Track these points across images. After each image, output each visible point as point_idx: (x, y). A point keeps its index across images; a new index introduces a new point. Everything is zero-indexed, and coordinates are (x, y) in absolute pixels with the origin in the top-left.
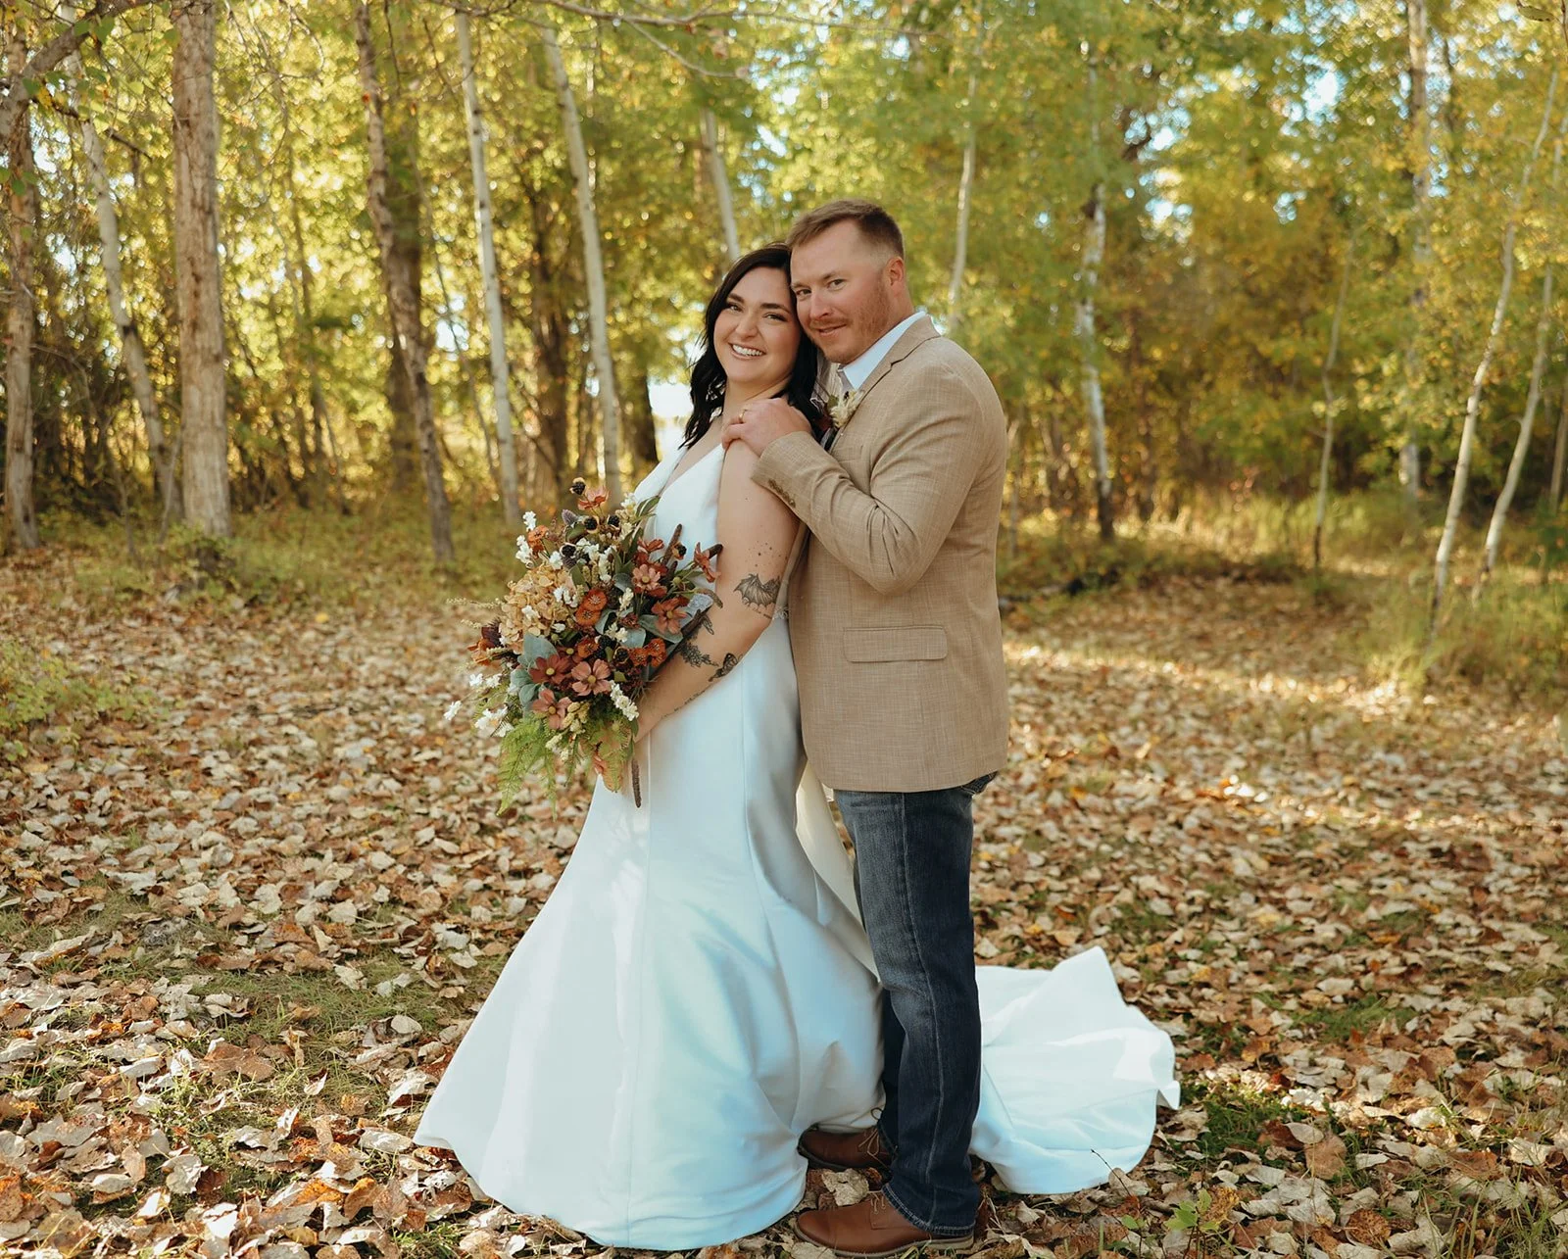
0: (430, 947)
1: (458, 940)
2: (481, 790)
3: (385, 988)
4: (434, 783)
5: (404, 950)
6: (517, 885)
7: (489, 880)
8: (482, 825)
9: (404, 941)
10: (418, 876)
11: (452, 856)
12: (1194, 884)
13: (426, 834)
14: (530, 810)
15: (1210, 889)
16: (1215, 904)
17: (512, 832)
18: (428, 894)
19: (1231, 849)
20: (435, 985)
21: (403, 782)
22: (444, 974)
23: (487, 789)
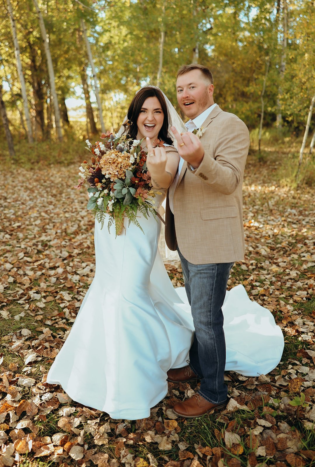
0: (29, 300)
1: (37, 297)
2: (35, 237)
3: (17, 318)
4: (21, 235)
5: (21, 301)
6: (52, 272)
7: (44, 271)
8: (38, 250)
9: (20, 298)
10: (21, 272)
11: (30, 262)
12: (252, 259)
13: (21, 255)
14: (51, 243)
15: (256, 260)
16: (259, 265)
17: (47, 252)
18: (26, 280)
19: (258, 245)
20: (33, 315)
21: (11, 235)
22: (36, 310)
23: (37, 236)
